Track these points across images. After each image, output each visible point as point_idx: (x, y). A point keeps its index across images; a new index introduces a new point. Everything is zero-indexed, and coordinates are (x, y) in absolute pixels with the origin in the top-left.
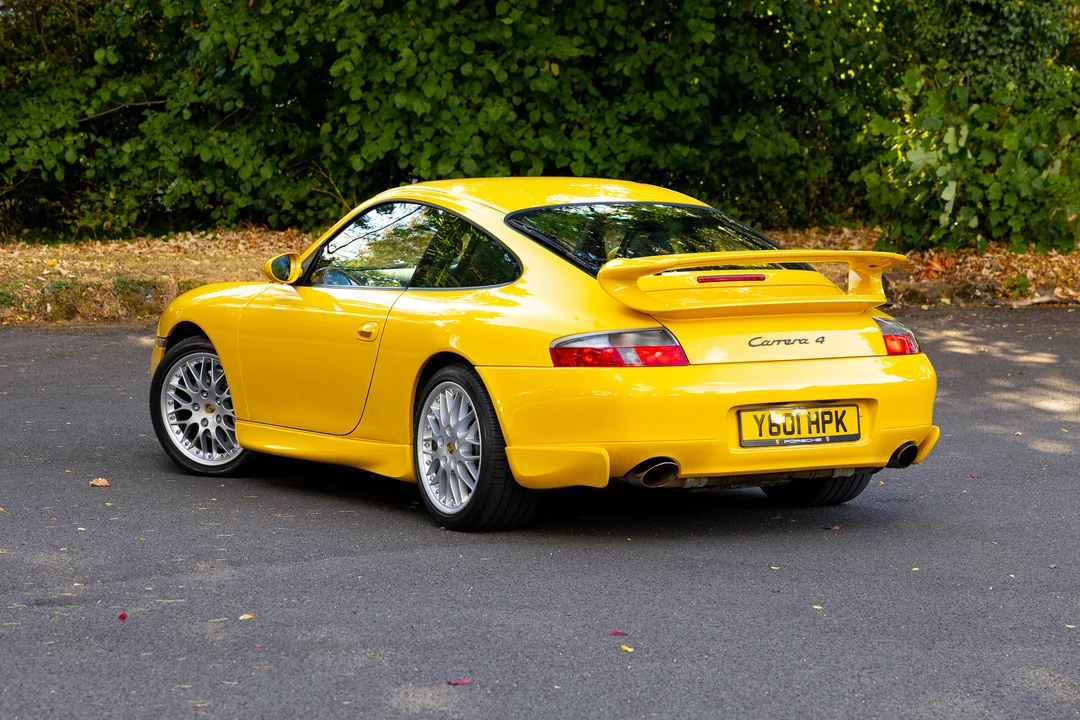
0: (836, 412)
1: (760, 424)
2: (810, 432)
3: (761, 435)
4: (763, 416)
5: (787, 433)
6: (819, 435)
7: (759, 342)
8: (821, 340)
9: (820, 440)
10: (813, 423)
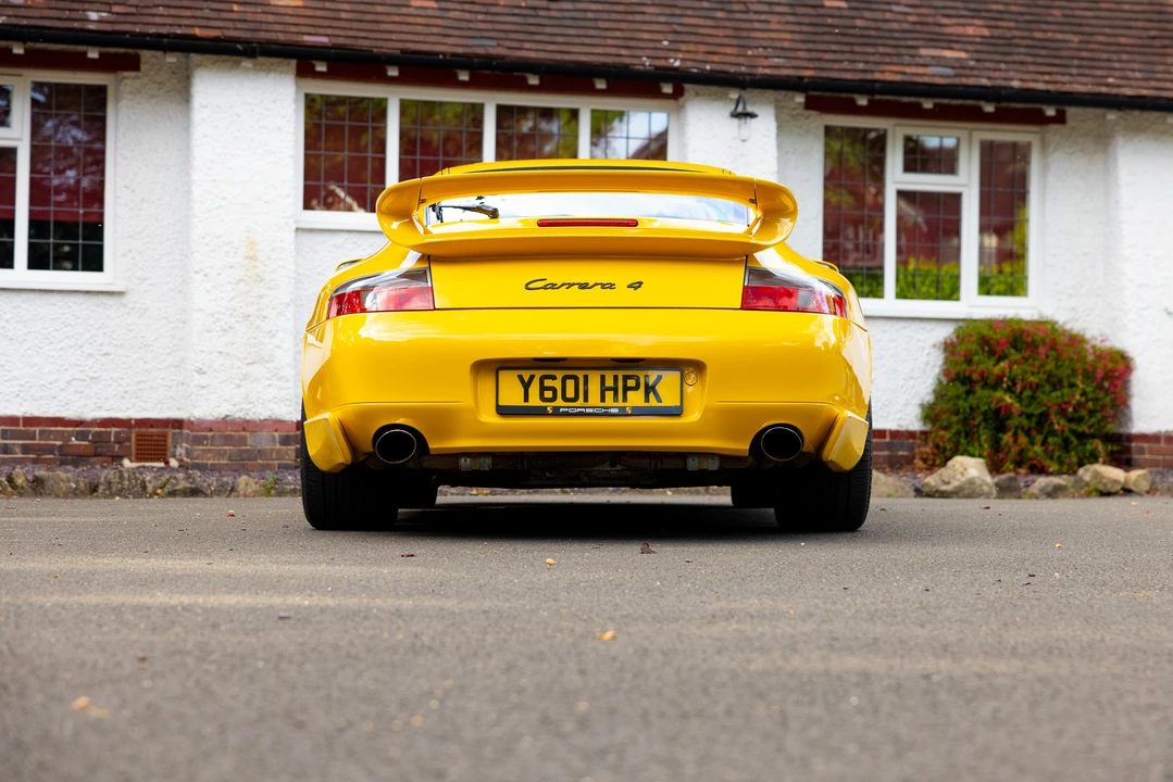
0: (647, 377)
1: (526, 386)
2: (603, 400)
3: (526, 399)
4: (532, 377)
5: (566, 399)
6: (616, 404)
7: (542, 284)
8: (637, 285)
9: (616, 411)
10: (609, 389)
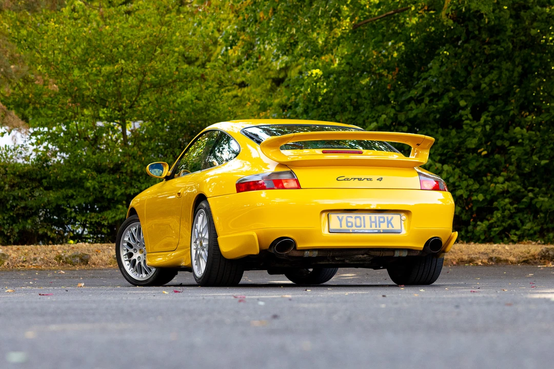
0: (387, 218)
1: (341, 221)
2: (371, 227)
3: (341, 227)
4: (343, 217)
5: (356, 226)
6: (376, 229)
7: (343, 178)
8: (380, 179)
10: (373, 222)
